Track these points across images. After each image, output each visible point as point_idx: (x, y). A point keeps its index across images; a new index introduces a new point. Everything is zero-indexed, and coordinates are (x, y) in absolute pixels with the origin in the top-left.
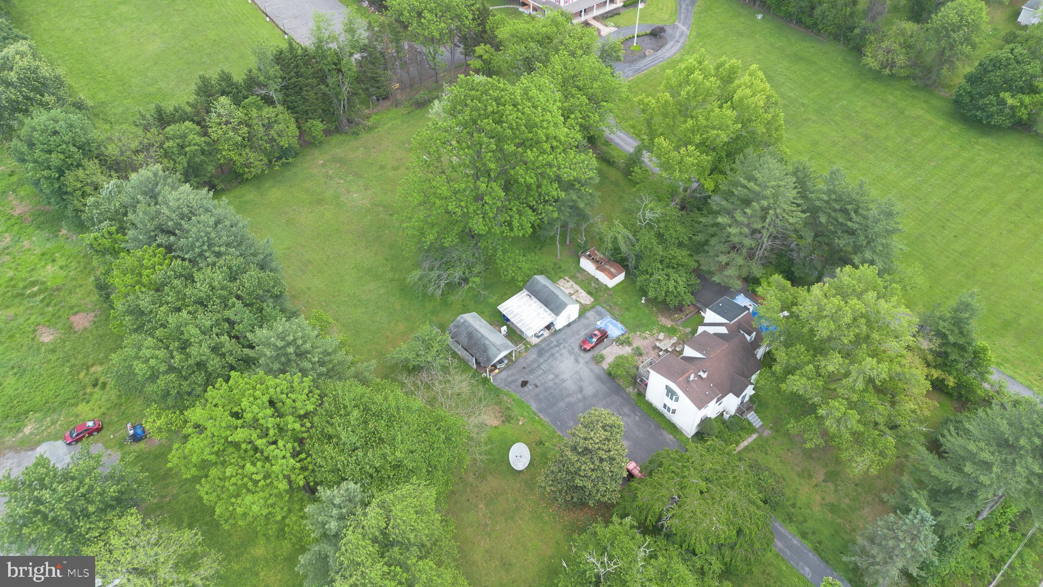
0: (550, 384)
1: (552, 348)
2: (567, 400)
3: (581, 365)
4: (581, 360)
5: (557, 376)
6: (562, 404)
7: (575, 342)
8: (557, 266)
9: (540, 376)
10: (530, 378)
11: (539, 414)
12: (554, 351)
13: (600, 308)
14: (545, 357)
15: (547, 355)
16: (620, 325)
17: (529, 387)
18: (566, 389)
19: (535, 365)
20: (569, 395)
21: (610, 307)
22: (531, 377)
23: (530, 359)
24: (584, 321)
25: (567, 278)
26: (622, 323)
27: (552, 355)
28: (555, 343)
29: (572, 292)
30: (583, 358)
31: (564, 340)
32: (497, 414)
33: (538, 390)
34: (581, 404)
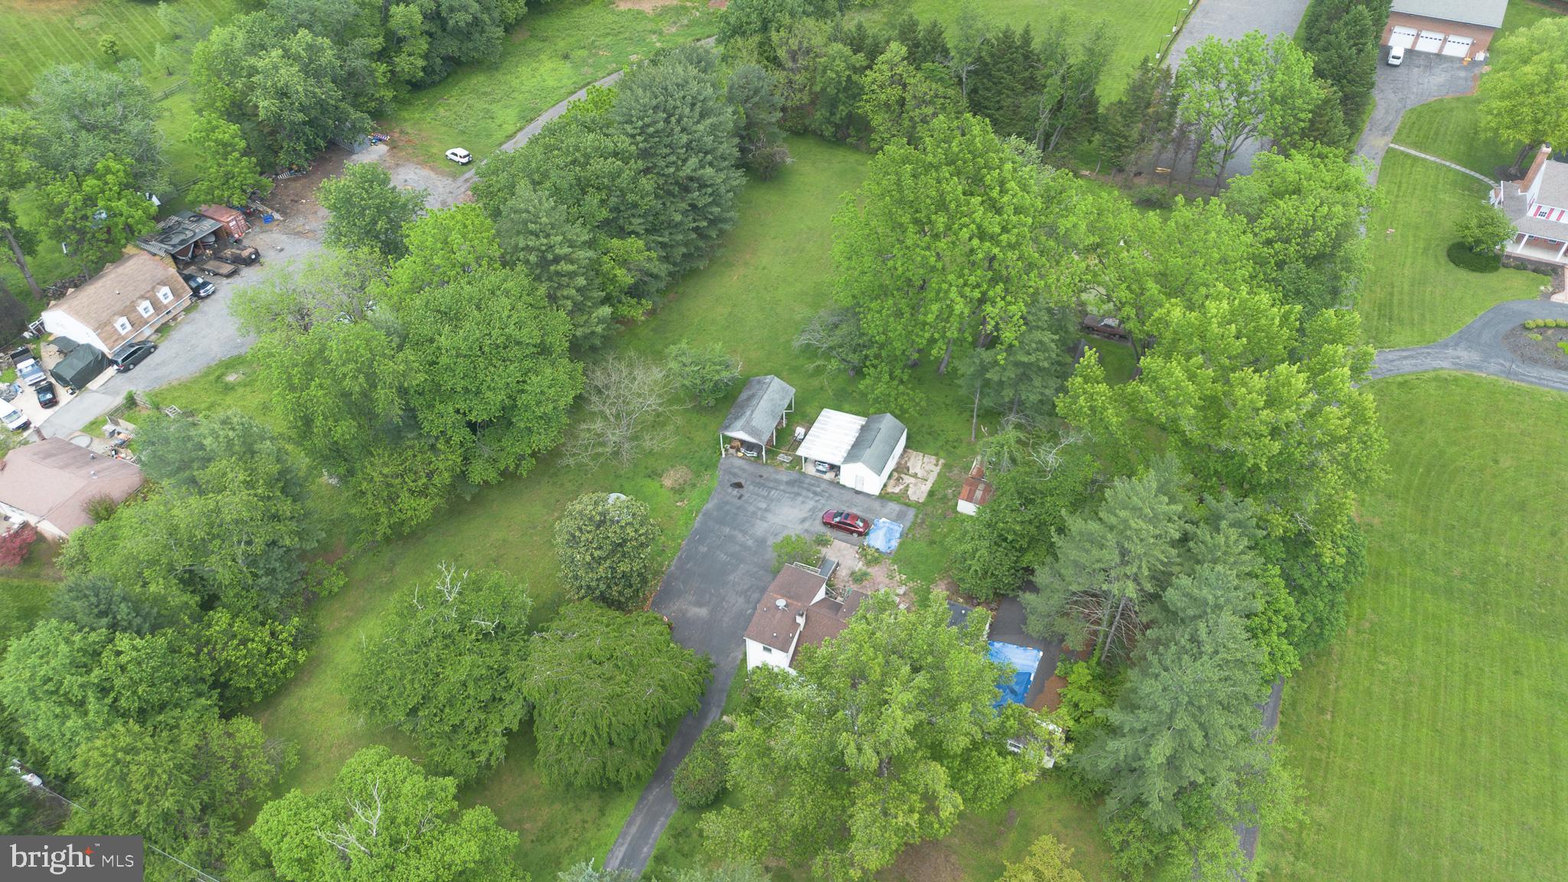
0: (751, 509)
1: (809, 490)
2: (736, 533)
3: (801, 527)
4: (807, 525)
5: (766, 510)
6: (727, 530)
7: (834, 506)
8: (956, 444)
9: (758, 495)
10: (749, 488)
11: (700, 515)
12: (804, 493)
13: (911, 514)
14: (789, 489)
15: (796, 489)
16: (895, 544)
17: (735, 492)
18: (753, 526)
19: (771, 485)
20: (744, 533)
21: (923, 522)
22: (751, 487)
23: (778, 477)
24: (877, 505)
25: (942, 461)
26: (901, 545)
27: (799, 494)
28: (818, 490)
29: (919, 475)
30: (812, 525)
31: (830, 496)
32: (681, 481)
33: (736, 500)
34: (737, 548)
